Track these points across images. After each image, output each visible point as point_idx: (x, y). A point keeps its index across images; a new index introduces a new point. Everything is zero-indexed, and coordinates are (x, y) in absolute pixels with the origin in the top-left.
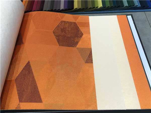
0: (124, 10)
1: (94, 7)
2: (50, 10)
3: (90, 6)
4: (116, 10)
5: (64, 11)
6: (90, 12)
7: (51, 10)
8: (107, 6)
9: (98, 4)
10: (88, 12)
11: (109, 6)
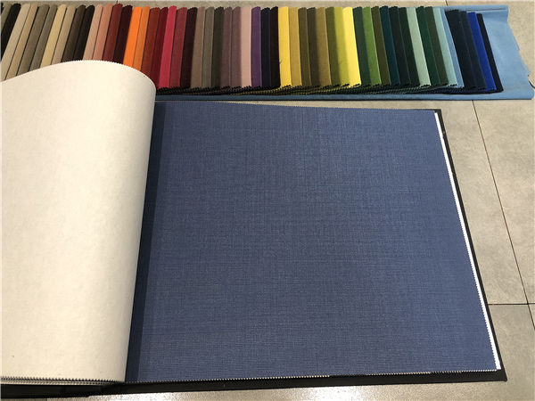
0: (419, 93)
1: (338, 85)
2: (210, 87)
3: (327, 80)
4: (397, 93)
5: (252, 90)
6: (325, 96)
7: (214, 86)
8: (373, 84)
9: (348, 77)
10: (319, 97)
11: (380, 83)
